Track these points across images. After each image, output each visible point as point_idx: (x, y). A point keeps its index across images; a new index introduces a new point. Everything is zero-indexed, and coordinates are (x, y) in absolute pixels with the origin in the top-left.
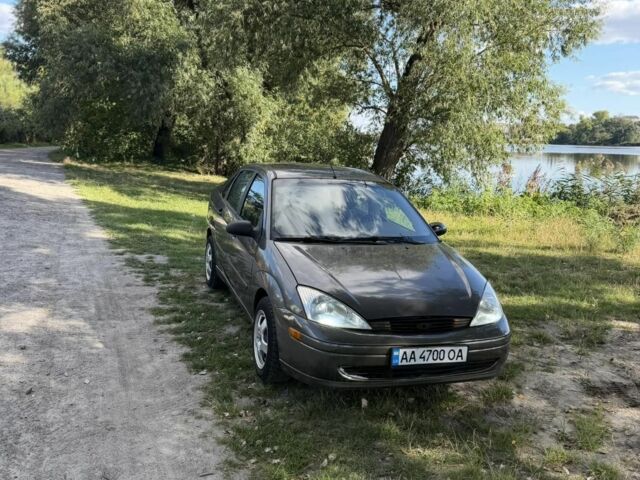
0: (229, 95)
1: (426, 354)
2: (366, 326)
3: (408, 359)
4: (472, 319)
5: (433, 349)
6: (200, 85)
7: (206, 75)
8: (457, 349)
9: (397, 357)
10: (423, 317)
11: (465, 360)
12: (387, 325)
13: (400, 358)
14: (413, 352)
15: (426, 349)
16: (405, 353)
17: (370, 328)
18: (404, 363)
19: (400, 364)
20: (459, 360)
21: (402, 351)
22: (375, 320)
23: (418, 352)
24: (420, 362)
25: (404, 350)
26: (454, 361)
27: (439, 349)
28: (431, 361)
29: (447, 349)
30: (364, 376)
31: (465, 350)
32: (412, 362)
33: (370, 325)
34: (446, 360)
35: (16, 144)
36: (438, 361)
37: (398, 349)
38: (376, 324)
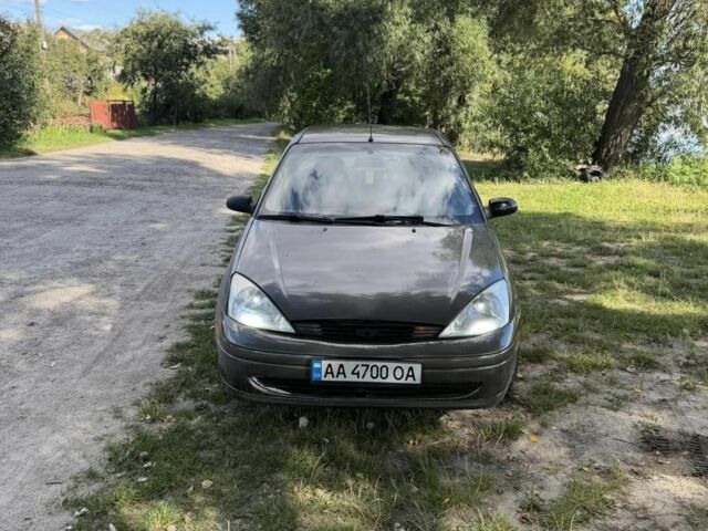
0: (448, 51)
1: (361, 370)
2: (289, 328)
3: (335, 374)
4: (443, 327)
5: (371, 364)
6: (415, 42)
7: (420, 29)
8: (406, 366)
9: (319, 370)
10: (367, 321)
11: (418, 381)
12: (316, 329)
13: (323, 373)
14: (341, 366)
15: (360, 363)
16: (330, 366)
17: (293, 331)
18: (329, 378)
19: (323, 379)
20: (410, 380)
21: (325, 364)
22: (300, 322)
23: (349, 366)
24: (352, 378)
25: (328, 362)
26: (403, 381)
27: (380, 364)
28: (368, 379)
29: (391, 366)
30: (284, 389)
31: (418, 369)
32: (341, 378)
33: (294, 327)
34: (391, 379)
35: (256, 119)
36: (379, 380)
37: (319, 361)
38: (302, 327)
